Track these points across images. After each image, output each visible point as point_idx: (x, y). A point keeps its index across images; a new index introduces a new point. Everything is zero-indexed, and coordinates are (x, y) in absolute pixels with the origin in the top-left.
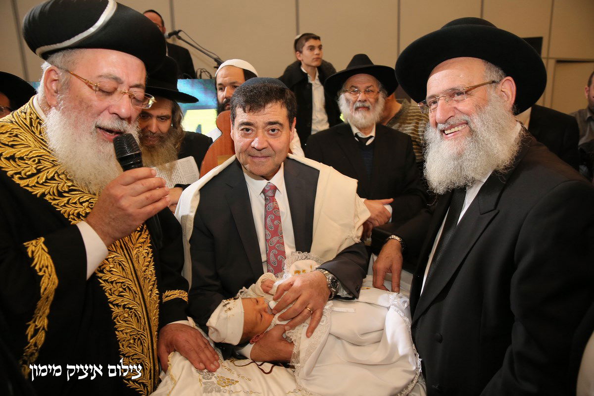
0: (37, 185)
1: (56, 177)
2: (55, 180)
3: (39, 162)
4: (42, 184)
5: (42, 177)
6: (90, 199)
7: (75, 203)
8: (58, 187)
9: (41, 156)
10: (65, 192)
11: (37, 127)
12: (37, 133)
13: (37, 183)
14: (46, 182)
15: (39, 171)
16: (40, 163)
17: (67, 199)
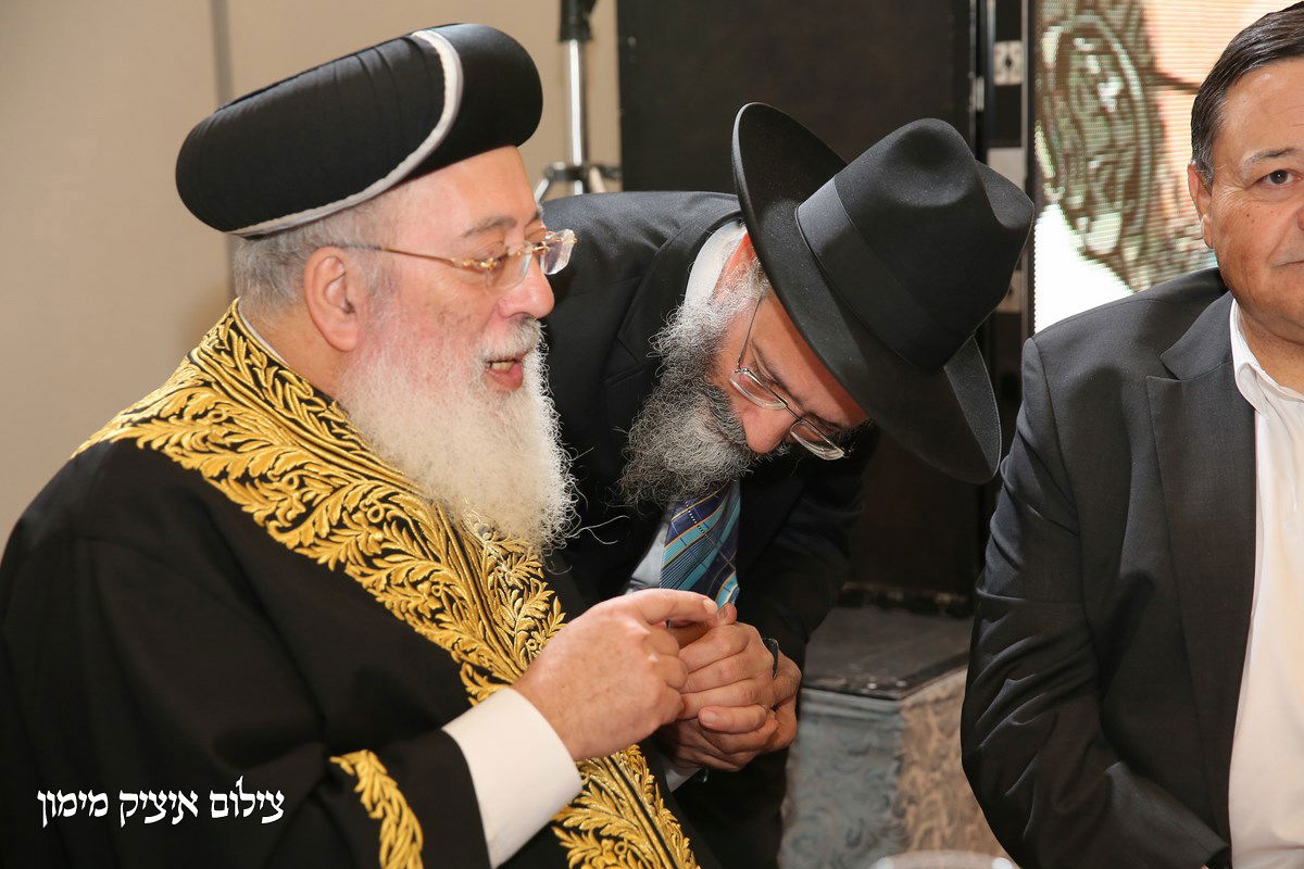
0: (318, 542)
1: (346, 520)
2: (345, 527)
3: (302, 485)
4: (327, 539)
5: (322, 519)
6: (431, 573)
7: (402, 585)
8: (357, 543)
9: (301, 467)
10: (376, 556)
11: (274, 387)
12: (279, 405)
13: (317, 535)
14: (331, 534)
15: (310, 507)
16: (306, 486)
17: (385, 573)
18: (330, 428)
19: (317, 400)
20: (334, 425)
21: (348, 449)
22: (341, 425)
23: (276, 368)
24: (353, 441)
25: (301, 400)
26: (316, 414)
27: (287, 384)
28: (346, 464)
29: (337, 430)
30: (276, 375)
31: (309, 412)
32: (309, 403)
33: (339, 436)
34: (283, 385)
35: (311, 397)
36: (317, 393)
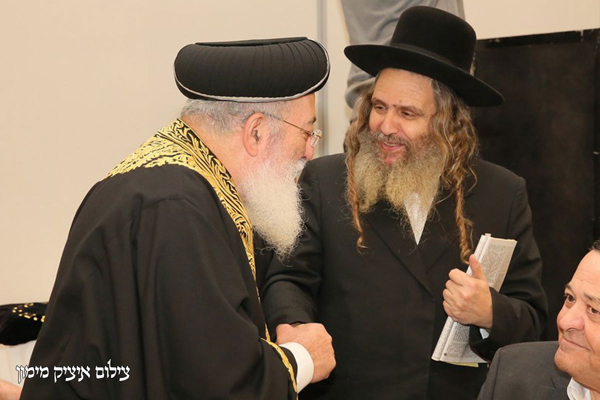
12: (214, 172)
18: (230, 188)
19: (226, 175)
20: (231, 187)
21: (235, 198)
22: (234, 188)
23: (212, 156)
24: (236, 195)
25: (221, 173)
26: (226, 180)
27: (216, 165)
28: (232, 204)
29: (232, 189)
30: (212, 159)
31: (223, 178)
32: (224, 175)
33: (233, 192)
34: (215, 165)
35: (225, 172)
36: (227, 172)
